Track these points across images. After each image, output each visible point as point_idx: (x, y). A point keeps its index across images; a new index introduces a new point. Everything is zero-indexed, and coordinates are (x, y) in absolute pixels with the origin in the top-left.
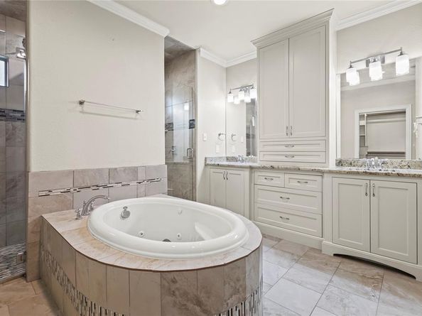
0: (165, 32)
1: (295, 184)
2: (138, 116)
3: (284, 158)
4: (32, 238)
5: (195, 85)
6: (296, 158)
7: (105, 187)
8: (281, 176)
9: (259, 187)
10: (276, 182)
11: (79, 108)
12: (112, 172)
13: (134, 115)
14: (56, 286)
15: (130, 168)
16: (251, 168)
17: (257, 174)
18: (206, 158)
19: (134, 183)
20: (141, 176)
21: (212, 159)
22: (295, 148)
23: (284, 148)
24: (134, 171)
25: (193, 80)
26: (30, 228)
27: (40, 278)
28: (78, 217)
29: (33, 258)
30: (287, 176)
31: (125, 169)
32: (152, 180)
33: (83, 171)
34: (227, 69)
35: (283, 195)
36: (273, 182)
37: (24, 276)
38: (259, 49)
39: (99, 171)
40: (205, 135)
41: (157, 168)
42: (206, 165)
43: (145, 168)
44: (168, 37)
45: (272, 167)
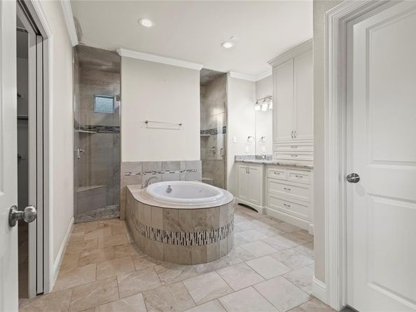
0: (200, 67)
1: (293, 178)
2: (181, 127)
3: (290, 157)
4: (122, 198)
5: (226, 100)
6: (299, 157)
7: (159, 173)
8: (285, 171)
9: (271, 180)
10: (282, 176)
11: (146, 125)
12: (164, 163)
13: (178, 127)
14: (131, 221)
15: (175, 162)
16: (265, 164)
17: (269, 169)
18: (235, 157)
19: (178, 172)
20: (182, 167)
21: (241, 157)
22: (299, 149)
23: (290, 149)
24: (178, 164)
25: (225, 96)
26: (121, 192)
27: (126, 219)
28: (142, 188)
29: (123, 208)
30: (289, 171)
31: (172, 162)
32: (190, 171)
33: (147, 163)
34: (256, 83)
35: (286, 187)
36: (280, 176)
37: (119, 218)
38: (274, 67)
39: (157, 163)
40: (235, 138)
41: (194, 162)
42: (236, 162)
43: (186, 162)
44: (203, 69)
45: (278, 164)
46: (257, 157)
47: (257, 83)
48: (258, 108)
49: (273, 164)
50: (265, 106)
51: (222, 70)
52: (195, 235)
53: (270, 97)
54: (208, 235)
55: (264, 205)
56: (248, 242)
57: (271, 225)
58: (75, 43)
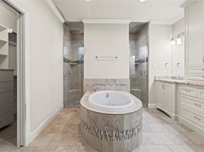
8: (195, 90)
9: (183, 95)
10: (192, 93)
11: (96, 59)
12: (106, 80)
15: (113, 79)
16: (177, 83)
17: (180, 87)
18: (155, 77)
19: (114, 85)
20: (118, 83)
21: (159, 77)
23: (201, 71)
24: (115, 80)
25: (147, 37)
30: (199, 90)
31: (111, 79)
32: (122, 85)
35: (196, 103)
36: (190, 93)
41: (126, 80)
42: (155, 80)
43: (120, 80)
44: (131, 23)
45: (189, 84)
46: (173, 78)
47: (173, 26)
48: (173, 42)
49: (184, 84)
50: (179, 41)
51: (144, 21)
52: (105, 132)
53: (183, 33)
54: (114, 134)
55: (176, 113)
56: (154, 144)
57: (181, 132)
58: (63, 21)
